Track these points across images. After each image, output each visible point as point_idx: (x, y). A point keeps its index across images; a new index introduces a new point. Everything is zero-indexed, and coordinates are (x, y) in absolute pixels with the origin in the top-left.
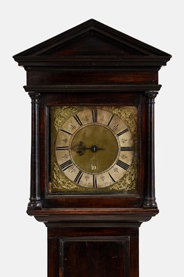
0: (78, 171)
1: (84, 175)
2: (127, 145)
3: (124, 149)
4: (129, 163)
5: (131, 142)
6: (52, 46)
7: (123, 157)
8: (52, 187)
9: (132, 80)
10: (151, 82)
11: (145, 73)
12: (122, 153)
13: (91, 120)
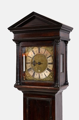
0: (33, 72)
1: (36, 73)
2: (50, 62)
3: (49, 64)
4: (51, 69)
5: (52, 61)
6: (21, 24)
7: (49, 67)
8: (25, 78)
9: (49, 35)
10: (57, 36)
11: (55, 32)
12: (49, 65)
13: (38, 52)
